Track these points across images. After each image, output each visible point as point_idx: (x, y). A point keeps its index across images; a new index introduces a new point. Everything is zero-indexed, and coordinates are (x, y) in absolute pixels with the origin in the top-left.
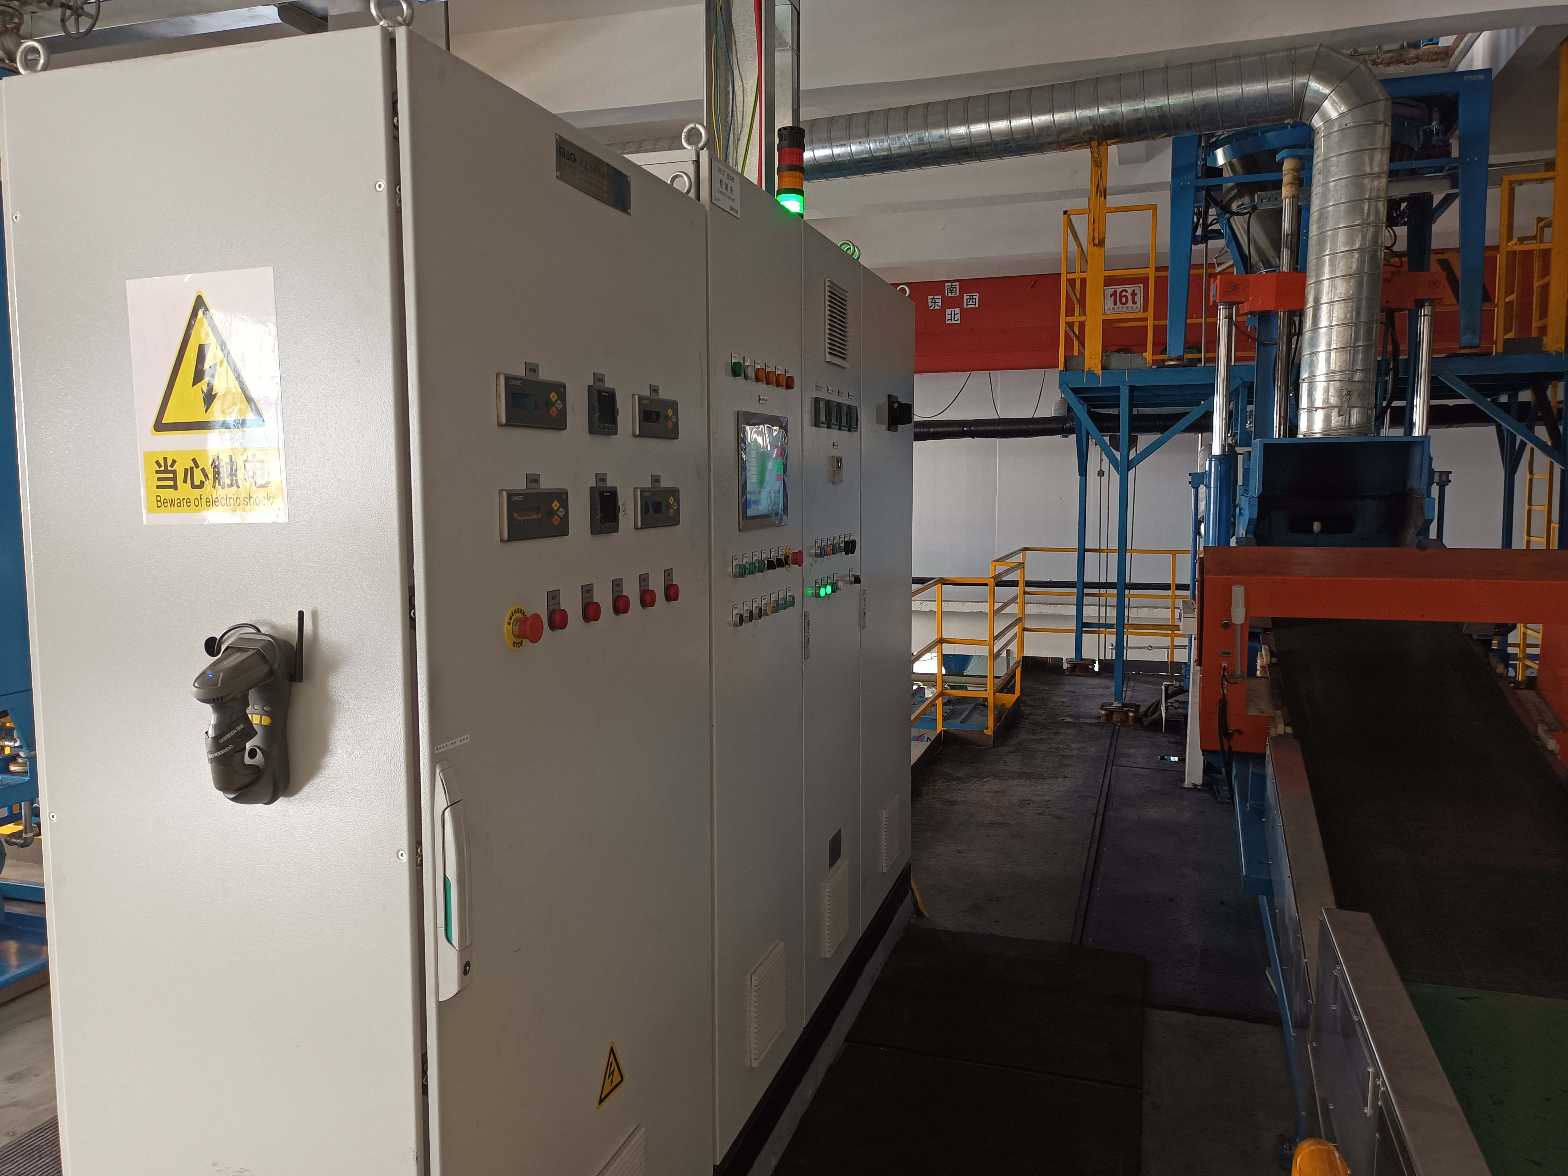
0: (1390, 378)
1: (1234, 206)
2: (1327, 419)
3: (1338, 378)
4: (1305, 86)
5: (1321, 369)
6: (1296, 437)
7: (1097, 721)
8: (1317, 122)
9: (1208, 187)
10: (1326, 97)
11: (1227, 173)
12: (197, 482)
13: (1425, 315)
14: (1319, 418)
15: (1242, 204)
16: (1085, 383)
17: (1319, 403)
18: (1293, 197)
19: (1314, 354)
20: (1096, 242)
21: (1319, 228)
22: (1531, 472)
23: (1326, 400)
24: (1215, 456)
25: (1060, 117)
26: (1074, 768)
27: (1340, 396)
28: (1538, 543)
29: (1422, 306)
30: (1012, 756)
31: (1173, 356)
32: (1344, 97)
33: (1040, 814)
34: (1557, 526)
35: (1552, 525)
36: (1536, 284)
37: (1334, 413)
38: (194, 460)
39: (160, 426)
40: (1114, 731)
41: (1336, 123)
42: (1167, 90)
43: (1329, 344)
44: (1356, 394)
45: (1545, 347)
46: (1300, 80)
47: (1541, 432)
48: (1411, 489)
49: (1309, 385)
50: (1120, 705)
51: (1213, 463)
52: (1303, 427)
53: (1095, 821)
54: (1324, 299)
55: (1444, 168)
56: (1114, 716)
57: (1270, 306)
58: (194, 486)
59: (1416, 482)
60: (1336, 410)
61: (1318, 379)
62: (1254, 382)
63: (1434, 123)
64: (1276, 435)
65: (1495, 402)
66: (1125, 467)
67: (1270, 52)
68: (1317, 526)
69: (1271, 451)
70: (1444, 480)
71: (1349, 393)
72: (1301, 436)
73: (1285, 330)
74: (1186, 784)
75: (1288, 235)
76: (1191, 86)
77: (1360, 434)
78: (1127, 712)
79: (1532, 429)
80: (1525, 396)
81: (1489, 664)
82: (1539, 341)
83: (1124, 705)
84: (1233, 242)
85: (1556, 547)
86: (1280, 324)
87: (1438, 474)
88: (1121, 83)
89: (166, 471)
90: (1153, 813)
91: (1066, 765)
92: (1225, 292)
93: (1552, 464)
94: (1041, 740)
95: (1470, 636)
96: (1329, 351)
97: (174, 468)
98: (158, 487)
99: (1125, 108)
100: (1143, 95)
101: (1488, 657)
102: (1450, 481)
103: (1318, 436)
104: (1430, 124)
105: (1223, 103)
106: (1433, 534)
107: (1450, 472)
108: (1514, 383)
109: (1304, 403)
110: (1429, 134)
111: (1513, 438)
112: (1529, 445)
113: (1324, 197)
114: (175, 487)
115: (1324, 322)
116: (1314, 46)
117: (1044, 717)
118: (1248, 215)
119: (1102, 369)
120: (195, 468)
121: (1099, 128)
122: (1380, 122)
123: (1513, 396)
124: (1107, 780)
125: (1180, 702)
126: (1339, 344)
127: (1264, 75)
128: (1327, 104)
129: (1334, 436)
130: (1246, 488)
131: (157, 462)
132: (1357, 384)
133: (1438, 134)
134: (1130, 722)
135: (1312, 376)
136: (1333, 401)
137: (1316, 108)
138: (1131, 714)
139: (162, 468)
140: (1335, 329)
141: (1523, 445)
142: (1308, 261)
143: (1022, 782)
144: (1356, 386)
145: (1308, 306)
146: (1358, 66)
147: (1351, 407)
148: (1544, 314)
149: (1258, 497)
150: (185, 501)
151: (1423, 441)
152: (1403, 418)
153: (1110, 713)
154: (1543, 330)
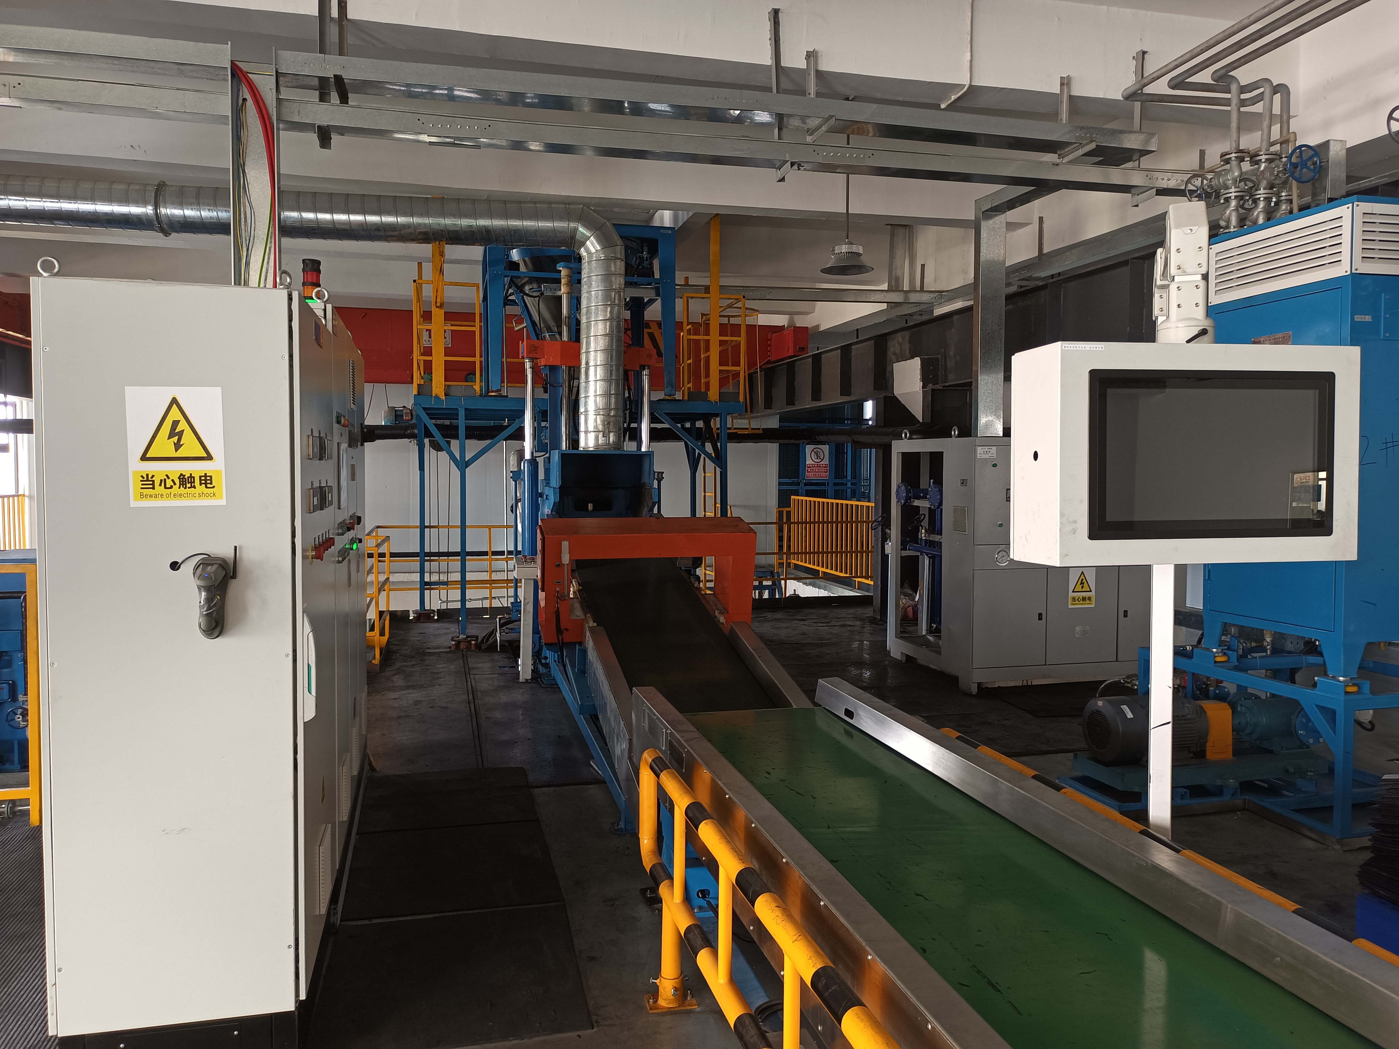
0: (628, 412)
1: (527, 288)
2: (597, 438)
3: (601, 413)
4: (576, 230)
5: (591, 407)
6: (578, 449)
7: (449, 650)
8: (583, 252)
9: (512, 276)
10: (589, 238)
11: (523, 268)
12: (168, 486)
13: (646, 375)
14: (592, 437)
15: (532, 288)
16: (432, 404)
17: (591, 428)
18: (568, 293)
19: (586, 397)
20: (438, 305)
21: (587, 319)
22: (705, 472)
23: (596, 427)
24: (526, 460)
25: (416, 220)
26: (444, 679)
27: (604, 425)
28: (710, 514)
29: (644, 369)
30: (397, 676)
31: (494, 389)
32: (599, 240)
33: (431, 707)
34: (719, 505)
35: (717, 505)
36: (702, 356)
37: (601, 435)
38: (167, 476)
39: (144, 458)
40: (463, 655)
41: (594, 255)
42: (491, 216)
43: (596, 391)
44: (612, 424)
45: (709, 398)
46: (572, 225)
47: (709, 447)
48: (644, 482)
49: (585, 417)
50: (465, 637)
51: (526, 464)
52: (582, 444)
53: (470, 707)
54: (592, 363)
55: (652, 283)
56: (461, 645)
57: (558, 363)
58: (165, 488)
59: (645, 479)
60: (602, 433)
61: (589, 413)
62: (547, 410)
63: (645, 253)
64: (564, 448)
65: (683, 426)
66: (463, 465)
67: (555, 203)
68: (590, 506)
69: (564, 456)
70: (660, 477)
71: (609, 423)
72: (582, 449)
73: (567, 378)
74: (521, 680)
75: (566, 317)
76: (506, 216)
77: (615, 449)
78: (470, 641)
79: (703, 445)
80: (700, 424)
81: (691, 582)
82: (706, 394)
83: (468, 637)
84: (526, 311)
85: (719, 516)
86: (563, 375)
87: (657, 473)
88: (460, 205)
89: (147, 480)
90: (504, 698)
91: (438, 678)
92: (529, 352)
93: (715, 467)
94: (413, 665)
95: (680, 568)
96: (596, 396)
97: (153, 479)
98: (142, 488)
99: (465, 222)
100: (475, 216)
101: (690, 579)
102: (663, 478)
103: (591, 449)
104: (643, 253)
105: (527, 231)
106: (655, 511)
107: (663, 473)
108: (693, 417)
109: (582, 428)
110: (641, 258)
111: (694, 451)
112: (703, 456)
113: (589, 299)
114: (153, 488)
115: (592, 377)
116: (581, 204)
117: (410, 651)
118: (538, 298)
119: (445, 395)
120: (167, 480)
121: (445, 233)
122: (619, 259)
123: (693, 424)
124: (469, 684)
125: (509, 629)
126: (601, 392)
127: (550, 217)
128: (588, 243)
129: (602, 450)
130: (548, 482)
131: (142, 476)
132: (613, 418)
133: (647, 260)
134: (473, 648)
135: (586, 411)
136: (600, 427)
137: (583, 244)
138: (473, 642)
139: (145, 479)
140: (598, 383)
141: (699, 455)
142: (581, 338)
143: (410, 691)
144: (612, 419)
145: (582, 367)
146: (606, 222)
147: (609, 432)
148: (707, 375)
149: (559, 488)
150: (160, 495)
151: (649, 455)
152: (635, 435)
153: (459, 643)
154: (708, 388)
